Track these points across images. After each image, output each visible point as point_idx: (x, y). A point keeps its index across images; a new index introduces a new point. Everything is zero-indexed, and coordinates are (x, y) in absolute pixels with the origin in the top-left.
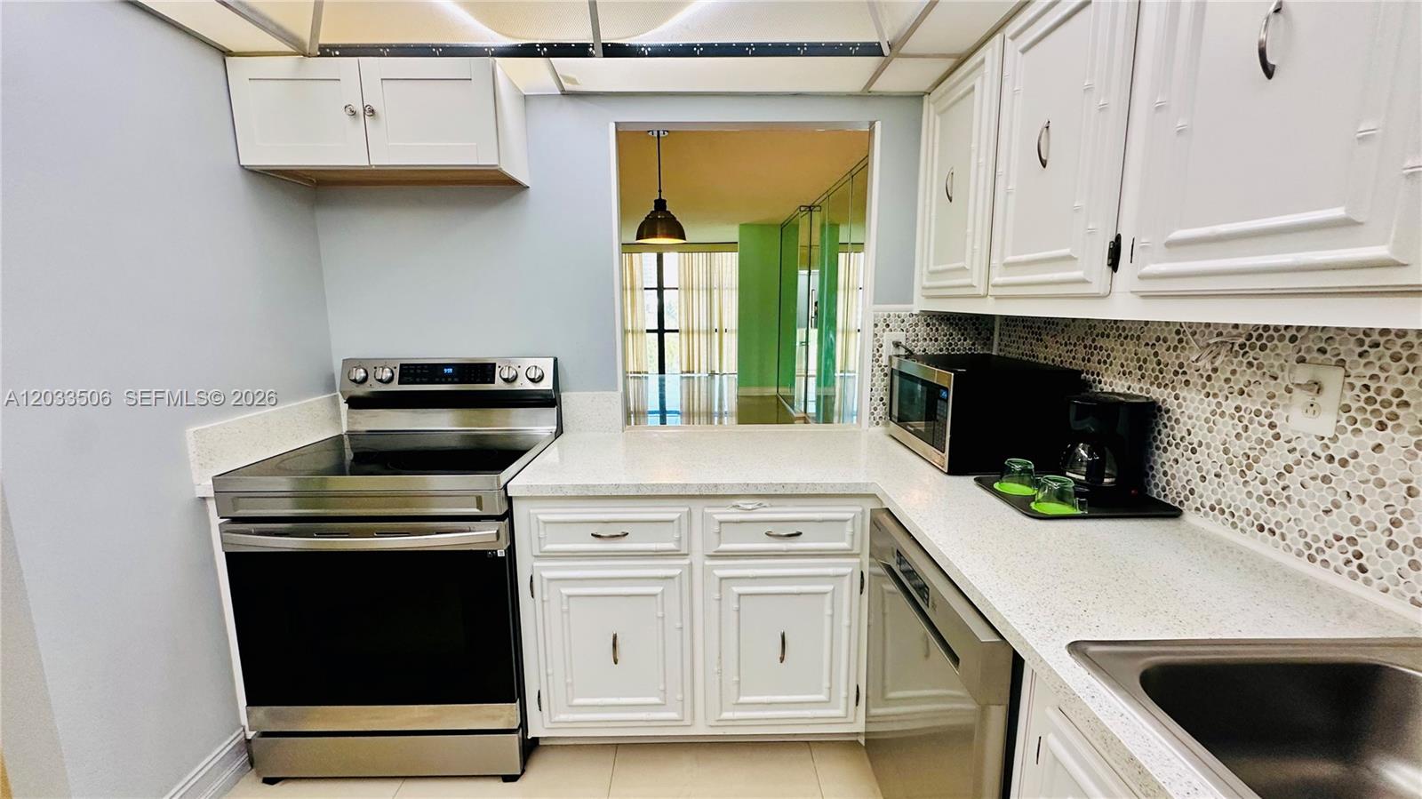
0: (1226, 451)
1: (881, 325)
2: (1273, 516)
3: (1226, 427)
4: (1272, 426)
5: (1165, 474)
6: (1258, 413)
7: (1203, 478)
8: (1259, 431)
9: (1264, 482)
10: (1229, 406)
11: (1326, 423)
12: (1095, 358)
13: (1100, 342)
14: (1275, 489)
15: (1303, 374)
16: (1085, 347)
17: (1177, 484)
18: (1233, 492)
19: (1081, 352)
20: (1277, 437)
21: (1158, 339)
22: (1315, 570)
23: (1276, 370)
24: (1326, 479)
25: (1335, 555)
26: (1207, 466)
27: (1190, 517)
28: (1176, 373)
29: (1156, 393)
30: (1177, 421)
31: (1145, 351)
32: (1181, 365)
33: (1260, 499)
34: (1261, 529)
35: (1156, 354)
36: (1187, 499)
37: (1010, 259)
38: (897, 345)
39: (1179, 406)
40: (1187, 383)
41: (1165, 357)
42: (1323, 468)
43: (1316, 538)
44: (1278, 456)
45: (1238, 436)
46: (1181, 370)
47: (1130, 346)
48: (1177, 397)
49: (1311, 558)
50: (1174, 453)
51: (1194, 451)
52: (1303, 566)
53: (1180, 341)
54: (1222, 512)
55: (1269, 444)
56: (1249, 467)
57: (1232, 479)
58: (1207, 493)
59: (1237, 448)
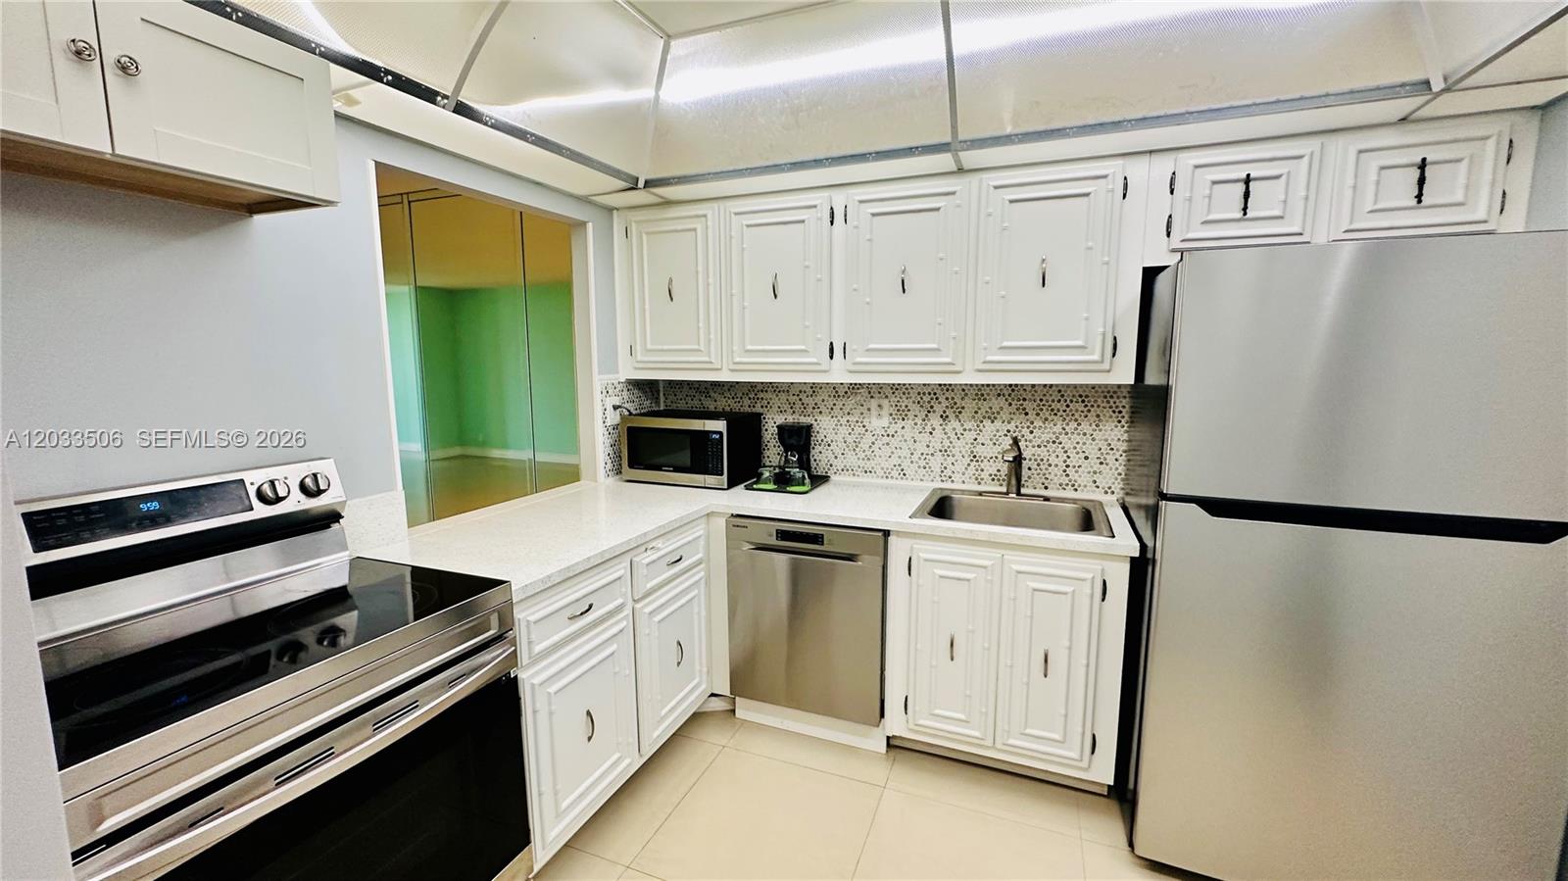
0: (845, 442)
1: (605, 392)
2: (868, 465)
3: (843, 431)
4: (864, 426)
5: (815, 460)
6: (857, 422)
7: (836, 457)
8: (859, 430)
9: (864, 451)
10: (843, 421)
11: (885, 421)
12: (759, 405)
13: (761, 395)
14: (868, 453)
15: (874, 403)
16: (750, 399)
17: (823, 464)
18: (851, 460)
19: (747, 402)
20: (867, 431)
21: (800, 392)
22: (889, 481)
23: (862, 402)
24: (888, 444)
25: (895, 473)
26: (838, 452)
27: (834, 478)
28: (814, 408)
29: (804, 420)
30: (818, 432)
31: (793, 399)
32: (816, 404)
33: (863, 459)
34: (866, 472)
35: (800, 400)
36: (829, 469)
37: (749, 347)
38: (615, 408)
39: (818, 424)
40: (821, 412)
41: (805, 400)
42: (886, 439)
43: (887, 469)
44: (868, 439)
45: (850, 434)
46: (816, 406)
47: (783, 396)
48: (816, 420)
49: (887, 477)
50: (818, 449)
51: (829, 445)
52: (884, 481)
53: (814, 392)
54: (848, 470)
55: (864, 435)
56: (857, 446)
57: (850, 454)
58: (839, 464)
59: (850, 439)
